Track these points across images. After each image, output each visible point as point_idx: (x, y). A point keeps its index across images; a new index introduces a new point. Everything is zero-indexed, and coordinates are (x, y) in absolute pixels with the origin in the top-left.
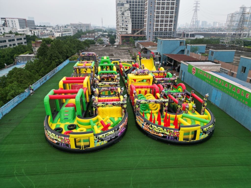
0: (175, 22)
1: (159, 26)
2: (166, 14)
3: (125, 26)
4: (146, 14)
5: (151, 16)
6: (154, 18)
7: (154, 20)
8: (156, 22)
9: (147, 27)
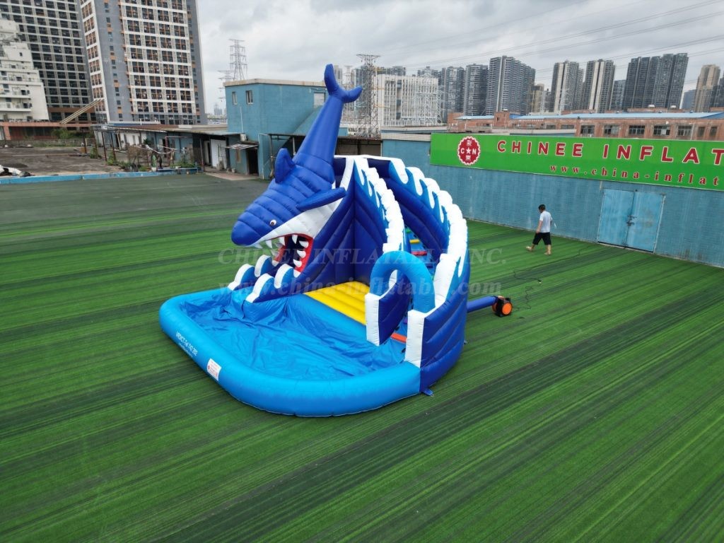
0: (195, 87)
1: (150, 94)
2: (165, 59)
3: (15, 93)
4: (97, 56)
5: (113, 62)
6: (128, 71)
7: (128, 76)
8: (136, 84)
9: (105, 98)
